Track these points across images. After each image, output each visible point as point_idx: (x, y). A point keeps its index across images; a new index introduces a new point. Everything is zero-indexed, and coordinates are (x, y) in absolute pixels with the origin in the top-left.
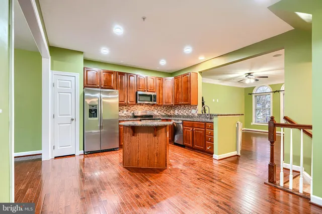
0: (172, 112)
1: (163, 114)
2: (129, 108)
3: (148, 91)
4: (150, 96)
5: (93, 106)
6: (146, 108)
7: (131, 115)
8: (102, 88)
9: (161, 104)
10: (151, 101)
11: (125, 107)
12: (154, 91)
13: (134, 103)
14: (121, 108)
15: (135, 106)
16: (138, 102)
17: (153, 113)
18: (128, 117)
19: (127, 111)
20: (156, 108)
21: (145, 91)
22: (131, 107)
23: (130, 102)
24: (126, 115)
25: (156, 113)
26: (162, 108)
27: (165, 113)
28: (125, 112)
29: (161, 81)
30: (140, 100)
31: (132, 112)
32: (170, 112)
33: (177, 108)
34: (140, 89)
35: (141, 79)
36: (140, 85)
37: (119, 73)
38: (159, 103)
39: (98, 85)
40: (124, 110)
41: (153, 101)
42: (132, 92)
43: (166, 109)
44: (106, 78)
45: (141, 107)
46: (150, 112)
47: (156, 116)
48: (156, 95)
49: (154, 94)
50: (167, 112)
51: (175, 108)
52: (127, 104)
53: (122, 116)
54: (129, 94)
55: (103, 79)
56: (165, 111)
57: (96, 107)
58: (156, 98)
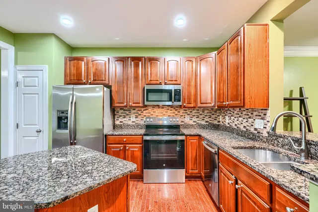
0: (221, 118)
1: (203, 123)
2: (140, 112)
3: (165, 84)
4: (169, 92)
5: (63, 112)
6: (169, 111)
7: (142, 123)
8: (90, 84)
9: (192, 105)
10: (170, 100)
11: (133, 111)
12: (178, 82)
13: (141, 105)
14: (127, 112)
15: (150, 110)
16: (146, 103)
17: (182, 120)
18: (138, 126)
19: (137, 117)
20: (189, 113)
21: (160, 84)
22: (142, 111)
23: (133, 103)
24: (134, 124)
25: (189, 120)
26: (201, 113)
27: (207, 120)
28: (133, 119)
29: (192, 63)
30: (149, 100)
31: (144, 119)
32: (217, 119)
33: (229, 112)
34: (151, 80)
35: (153, 64)
36: (151, 74)
37: (116, 58)
38: (188, 103)
39: (85, 80)
40: (132, 116)
41: (175, 101)
42: (136, 87)
43: (209, 114)
44: (96, 69)
45: (160, 110)
46: (174, 120)
47: (187, 126)
48: (180, 90)
49: (177, 87)
50: (211, 119)
51: (225, 112)
52: (128, 107)
53: (128, 125)
54: (132, 90)
55: (92, 71)
56: (207, 117)
57: (67, 114)
58: (179, 95)
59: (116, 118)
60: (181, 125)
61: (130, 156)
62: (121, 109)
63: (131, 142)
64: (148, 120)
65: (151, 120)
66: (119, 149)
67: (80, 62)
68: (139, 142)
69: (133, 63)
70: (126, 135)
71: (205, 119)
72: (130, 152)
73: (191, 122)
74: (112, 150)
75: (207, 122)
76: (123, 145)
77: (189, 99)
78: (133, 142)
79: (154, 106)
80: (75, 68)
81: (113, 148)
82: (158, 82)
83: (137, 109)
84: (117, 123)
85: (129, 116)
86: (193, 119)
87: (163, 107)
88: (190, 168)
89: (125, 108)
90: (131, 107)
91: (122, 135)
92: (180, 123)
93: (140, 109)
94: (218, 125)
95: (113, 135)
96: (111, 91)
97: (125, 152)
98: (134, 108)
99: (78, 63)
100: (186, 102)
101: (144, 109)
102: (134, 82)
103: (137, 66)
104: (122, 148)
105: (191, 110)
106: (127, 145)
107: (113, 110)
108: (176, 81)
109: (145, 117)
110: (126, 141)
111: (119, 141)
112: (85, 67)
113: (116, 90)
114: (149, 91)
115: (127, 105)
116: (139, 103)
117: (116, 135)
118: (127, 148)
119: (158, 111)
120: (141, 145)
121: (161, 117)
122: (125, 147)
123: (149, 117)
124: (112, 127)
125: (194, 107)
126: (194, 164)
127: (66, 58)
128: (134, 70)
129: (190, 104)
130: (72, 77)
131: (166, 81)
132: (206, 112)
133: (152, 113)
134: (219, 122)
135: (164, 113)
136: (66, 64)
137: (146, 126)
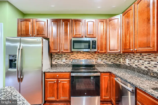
0: (121, 60)
1: (110, 63)
2: (68, 56)
3: (86, 37)
4: (89, 42)
5: (13, 56)
6: (87, 56)
7: (70, 63)
9: (104, 51)
10: (89, 48)
11: (64, 56)
13: (69, 51)
14: (60, 56)
15: (75, 54)
16: (73, 50)
17: (96, 61)
18: (67, 65)
19: (66, 59)
20: (100, 56)
21: (82, 37)
22: (70, 55)
23: (64, 50)
24: (65, 63)
25: (100, 61)
26: (108, 56)
27: (112, 61)
28: (64, 60)
29: (104, 23)
30: (74, 48)
31: (71, 61)
32: (119, 60)
33: (129, 56)
34: (76, 35)
35: (77, 23)
36: (76, 30)
37: (52, 20)
38: (101, 50)
39: (31, 34)
40: (63, 58)
41: (92, 49)
42: (66, 39)
43: (113, 57)
44: (39, 27)
45: (81, 55)
46: (91, 61)
47: (99, 65)
48: (96, 41)
49: (93, 39)
50: (115, 60)
51: (126, 56)
52: (60, 52)
53: (61, 65)
54: (63, 41)
55: (36, 28)
56: (112, 59)
57: (16, 57)
58: (95, 44)
59: (53, 60)
60: (96, 64)
61: (61, 87)
62: (56, 54)
63: (62, 77)
64: (74, 61)
65: (76, 61)
66: (53, 82)
67: (28, 22)
68: (68, 77)
69: (63, 23)
70: (59, 72)
71: (111, 60)
72: (61, 84)
73: (102, 63)
74: (49, 82)
75: (112, 62)
76: (56, 79)
77: (102, 47)
78: (63, 77)
79: (78, 52)
80: (25, 26)
81: (50, 81)
82: (81, 36)
83: (66, 54)
84: (54, 63)
85: (61, 59)
86: (103, 60)
87: (84, 52)
88: (104, 95)
89: (58, 53)
90: (62, 52)
91: (56, 72)
92: (94, 63)
93: (68, 54)
94: (120, 64)
95: (49, 72)
96: (49, 42)
97: (58, 84)
98: (65, 53)
99: (27, 23)
100: (100, 49)
101: (71, 54)
102: (65, 36)
103: (66, 25)
104: (55, 81)
105: (101, 55)
106: (59, 79)
107: (51, 55)
108: (93, 35)
109: (72, 59)
110: (58, 76)
111: (54, 76)
112: (31, 26)
113: (52, 41)
114: (74, 42)
115: (60, 51)
116: (68, 50)
117: (51, 72)
118: (59, 81)
119: (80, 56)
120: (69, 79)
121: (82, 59)
122: (58, 81)
123: (74, 59)
124: (50, 66)
125: (105, 53)
126: (106, 92)
127: (18, 20)
128: (64, 27)
129: (102, 50)
130: (22, 32)
131: (86, 35)
132: (111, 56)
133: (76, 56)
134: (120, 62)
135: (84, 56)
136: (18, 24)
137: (72, 65)
